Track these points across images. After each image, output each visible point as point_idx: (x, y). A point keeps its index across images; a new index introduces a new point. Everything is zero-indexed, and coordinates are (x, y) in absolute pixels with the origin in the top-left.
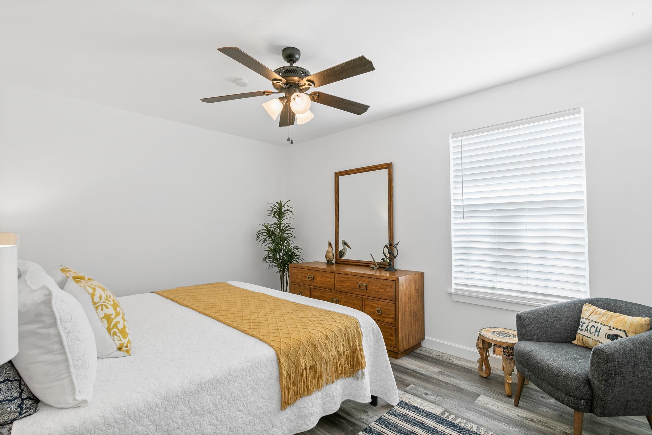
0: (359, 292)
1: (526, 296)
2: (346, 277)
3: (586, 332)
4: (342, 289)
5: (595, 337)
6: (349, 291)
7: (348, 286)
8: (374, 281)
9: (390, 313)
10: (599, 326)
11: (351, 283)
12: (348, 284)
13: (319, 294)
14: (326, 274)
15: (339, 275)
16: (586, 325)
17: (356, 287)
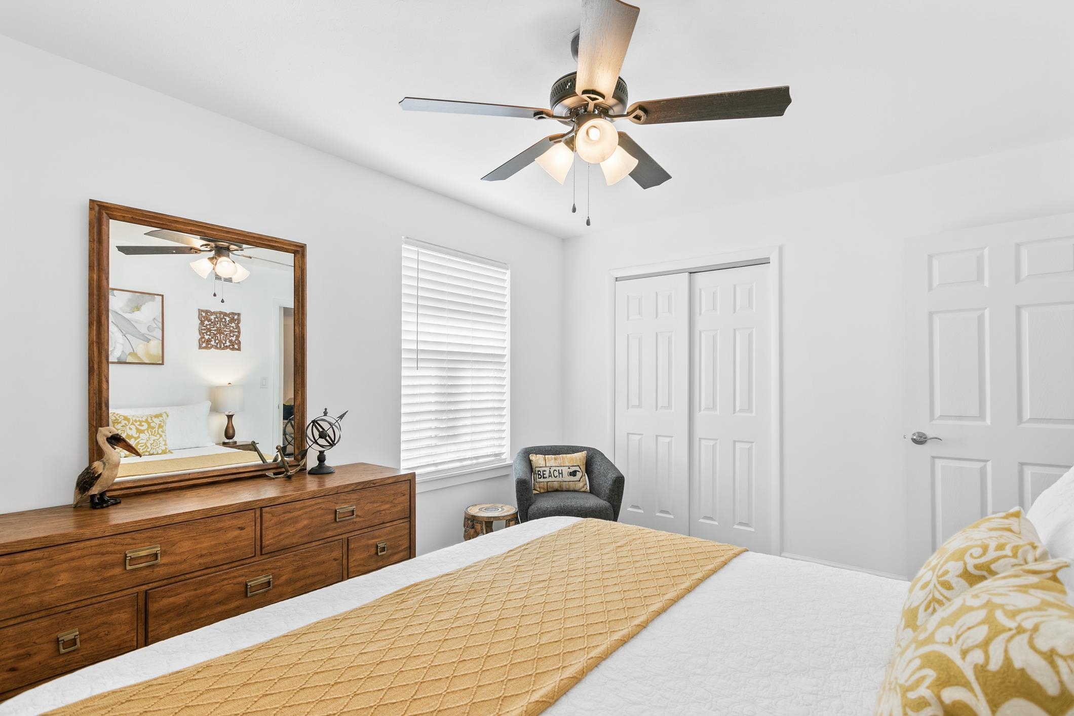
0: (335, 529)
1: (465, 463)
2: (298, 506)
3: (550, 477)
4: (282, 543)
5: (560, 479)
6: (305, 540)
7: (305, 527)
8: (368, 494)
9: (400, 543)
10: (560, 469)
11: (312, 518)
12: (305, 522)
13: (193, 593)
14: (220, 521)
15: (274, 509)
16: (548, 472)
17: (327, 522)
